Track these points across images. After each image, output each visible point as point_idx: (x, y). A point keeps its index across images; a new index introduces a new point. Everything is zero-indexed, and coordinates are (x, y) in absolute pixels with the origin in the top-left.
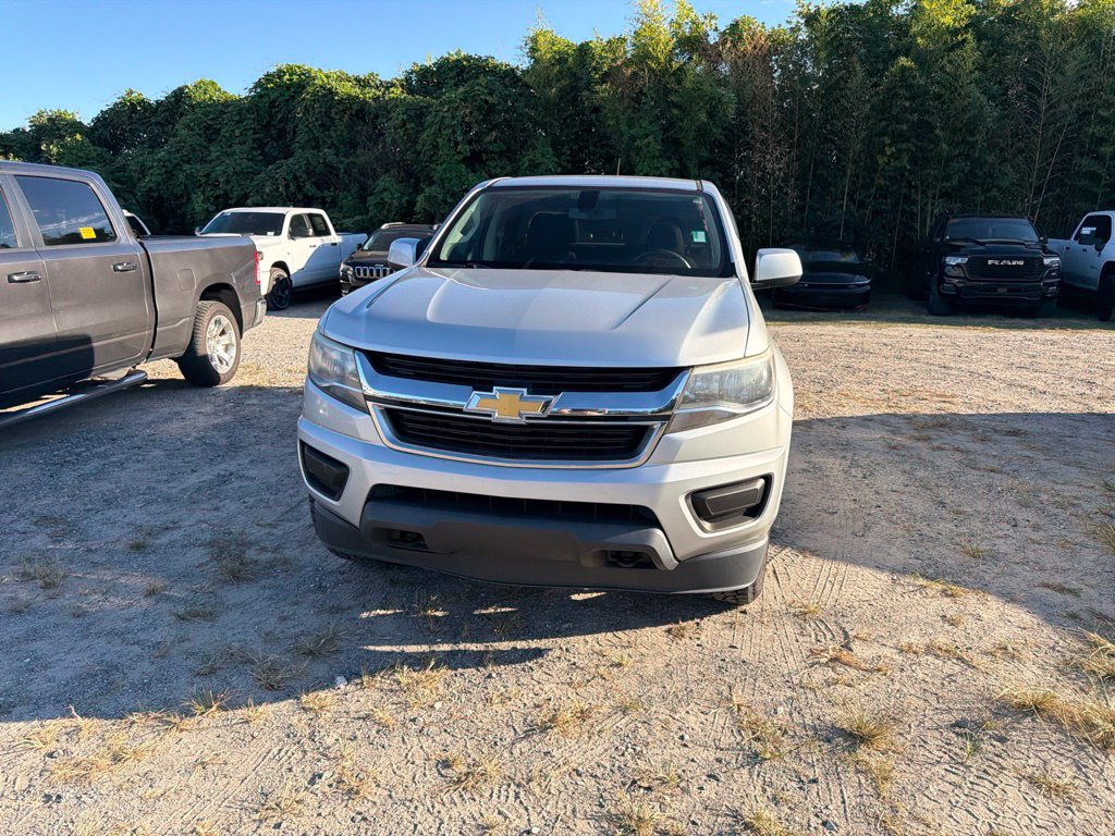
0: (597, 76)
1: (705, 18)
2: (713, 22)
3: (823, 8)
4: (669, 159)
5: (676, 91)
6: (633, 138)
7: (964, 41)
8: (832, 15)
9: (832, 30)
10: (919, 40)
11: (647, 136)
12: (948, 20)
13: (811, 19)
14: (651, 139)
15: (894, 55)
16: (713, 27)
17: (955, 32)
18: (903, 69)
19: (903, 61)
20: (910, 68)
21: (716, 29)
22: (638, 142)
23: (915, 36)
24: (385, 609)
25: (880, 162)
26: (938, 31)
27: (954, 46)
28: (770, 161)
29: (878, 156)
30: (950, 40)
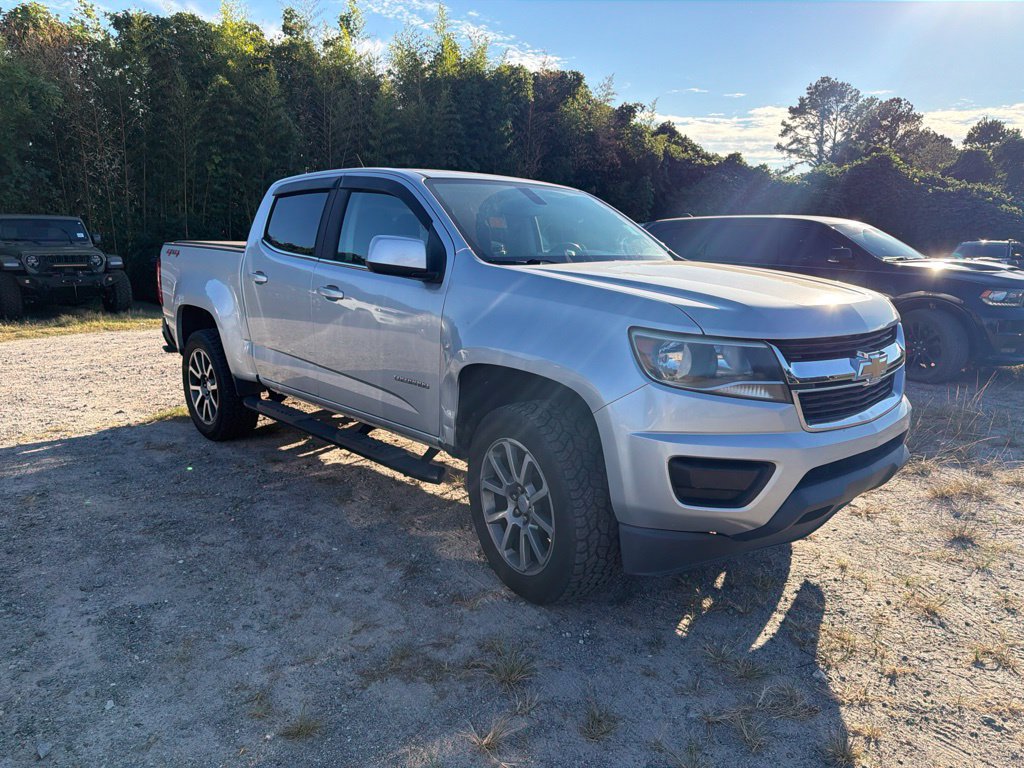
3: (130, 13)
7: (267, 69)
8: (147, 24)
9: (148, 37)
10: (230, 63)
12: (250, 49)
13: (122, 22)
15: (208, 73)
17: (256, 60)
18: (222, 86)
19: (222, 80)
20: (226, 86)
23: (225, 58)
24: (679, 621)
25: (209, 169)
26: (244, 57)
27: (258, 73)
28: (101, 161)
29: (207, 163)
30: (252, 67)
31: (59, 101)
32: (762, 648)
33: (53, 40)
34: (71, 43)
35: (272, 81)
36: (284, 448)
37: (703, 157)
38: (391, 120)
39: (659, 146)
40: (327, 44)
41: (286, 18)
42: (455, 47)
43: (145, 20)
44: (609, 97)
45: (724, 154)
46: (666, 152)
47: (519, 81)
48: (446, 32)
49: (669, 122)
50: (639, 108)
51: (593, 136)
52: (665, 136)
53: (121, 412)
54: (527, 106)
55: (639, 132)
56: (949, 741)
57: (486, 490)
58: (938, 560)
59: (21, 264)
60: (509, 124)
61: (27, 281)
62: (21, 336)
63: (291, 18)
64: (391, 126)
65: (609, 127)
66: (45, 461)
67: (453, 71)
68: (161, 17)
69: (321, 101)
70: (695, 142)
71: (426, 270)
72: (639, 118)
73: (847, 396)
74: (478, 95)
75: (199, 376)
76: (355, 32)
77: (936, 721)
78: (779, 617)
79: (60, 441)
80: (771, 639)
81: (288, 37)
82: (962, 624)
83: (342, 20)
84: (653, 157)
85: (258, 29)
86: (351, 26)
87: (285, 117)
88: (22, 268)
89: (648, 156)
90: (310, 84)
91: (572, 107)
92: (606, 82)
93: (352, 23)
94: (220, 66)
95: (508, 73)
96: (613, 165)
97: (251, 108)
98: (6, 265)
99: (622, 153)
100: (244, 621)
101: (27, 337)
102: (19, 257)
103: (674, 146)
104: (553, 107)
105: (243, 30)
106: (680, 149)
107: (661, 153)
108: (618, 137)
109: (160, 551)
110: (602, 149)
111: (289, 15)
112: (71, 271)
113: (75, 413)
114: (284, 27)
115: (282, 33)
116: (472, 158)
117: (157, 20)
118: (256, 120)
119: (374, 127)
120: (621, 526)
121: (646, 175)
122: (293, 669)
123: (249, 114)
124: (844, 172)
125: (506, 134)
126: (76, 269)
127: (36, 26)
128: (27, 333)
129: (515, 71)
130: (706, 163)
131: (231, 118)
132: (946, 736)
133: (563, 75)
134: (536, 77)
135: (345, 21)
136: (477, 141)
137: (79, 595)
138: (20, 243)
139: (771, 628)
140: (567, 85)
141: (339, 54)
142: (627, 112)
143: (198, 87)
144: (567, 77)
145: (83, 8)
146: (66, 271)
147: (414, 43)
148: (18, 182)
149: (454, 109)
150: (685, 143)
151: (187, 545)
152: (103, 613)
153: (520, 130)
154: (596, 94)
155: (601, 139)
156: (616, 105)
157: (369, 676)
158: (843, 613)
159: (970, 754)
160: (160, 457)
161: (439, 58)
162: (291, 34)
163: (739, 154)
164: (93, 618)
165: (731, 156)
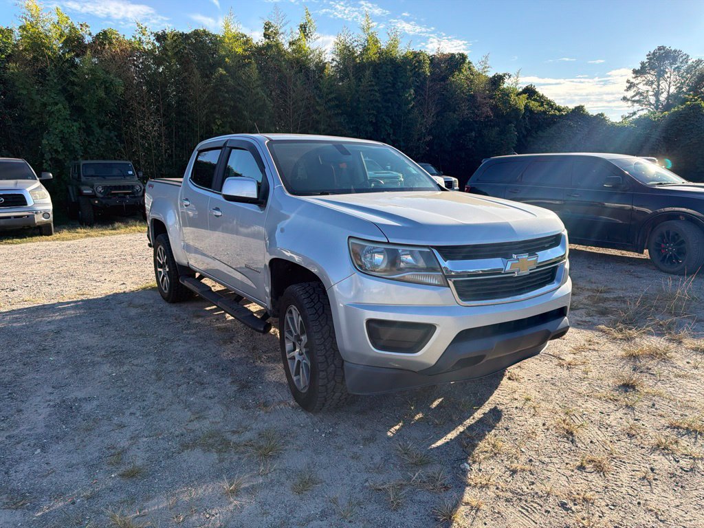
0: (3, 56)
1: (81, 25)
2: (88, 29)
3: (166, 32)
4: (75, 121)
5: (75, 74)
6: (45, 105)
7: (250, 63)
8: (176, 38)
9: (176, 46)
10: (227, 60)
11: (57, 104)
12: (239, 50)
13: (161, 37)
14: (60, 106)
15: (214, 67)
16: (88, 32)
17: (245, 57)
18: (221, 75)
19: (221, 71)
20: (225, 75)
21: (90, 34)
22: (49, 108)
23: (224, 57)
24: (393, 427)
25: (214, 128)
26: (236, 55)
27: (245, 65)
28: (148, 125)
29: (212, 125)
30: (241, 62)
31: (121, 89)
32: (438, 448)
33: (121, 51)
34: (131, 52)
35: (253, 70)
36: (208, 309)
37: (556, 109)
38: (331, 93)
39: (522, 102)
40: (291, 44)
41: (266, 28)
42: (377, 41)
43: (174, 35)
44: (486, 70)
45: (572, 106)
46: (526, 107)
47: (419, 62)
48: (370, 31)
49: (531, 85)
50: (507, 76)
51: (473, 97)
52: (526, 96)
53: (124, 284)
54: (425, 78)
55: (506, 94)
56: (527, 514)
57: (287, 338)
58: (600, 399)
59: (93, 191)
60: (412, 91)
61: (96, 202)
62: (89, 236)
63: (269, 28)
64: (331, 96)
65: (484, 91)
66: (68, 312)
67: (375, 57)
68: (185, 33)
69: (286, 82)
70: (550, 98)
71: (258, 199)
72: (507, 83)
73: (502, 283)
74: (391, 73)
75: (161, 262)
76: (309, 35)
77: (526, 501)
78: (461, 429)
79: (82, 300)
80: (448, 442)
81: (267, 40)
82: (589, 441)
83: (301, 27)
84: (517, 110)
85: (246, 36)
86: (307, 31)
87: (262, 93)
88: (93, 194)
89: (513, 110)
90: (280, 71)
91: (459, 78)
92: (483, 59)
93: (307, 29)
94: (220, 63)
95: (412, 57)
96: (487, 117)
97: (240, 88)
98: (85, 192)
99: (494, 108)
100: (132, 410)
101: (92, 236)
102: (92, 187)
103: (533, 102)
104: (444, 79)
105: (237, 37)
106: (537, 104)
107: (522, 107)
108: (491, 97)
109: (106, 368)
110: (479, 106)
111: (268, 26)
112: (122, 195)
113: (98, 284)
114: (264, 34)
115: (264, 38)
116: (386, 116)
117: (182, 35)
118: (243, 96)
119: (320, 98)
120: (345, 363)
121: (511, 123)
122: (145, 439)
123: (240, 92)
124: (664, 117)
125: (409, 98)
126: (126, 194)
127: (110, 43)
128: (93, 234)
129: (416, 55)
130: (557, 113)
131: (227, 95)
132: (527, 511)
133: (453, 55)
134: (432, 59)
135: (303, 28)
136: (390, 104)
137: (50, 390)
138: (95, 178)
139: (452, 435)
140: (456, 62)
141: (299, 50)
142: (497, 80)
143: (207, 76)
144: (455, 57)
145: (140, 30)
146: (119, 195)
147: (348, 40)
148: (98, 140)
149: (373, 83)
150: (542, 100)
151: (122, 364)
152: (58, 401)
153: (421, 95)
154: (477, 67)
155: (479, 99)
156: (491, 75)
157: (185, 446)
158: (507, 429)
159: (536, 523)
160: (133, 312)
161: (366, 49)
162: (269, 39)
163: (582, 107)
164: (51, 403)
165: (576, 108)
